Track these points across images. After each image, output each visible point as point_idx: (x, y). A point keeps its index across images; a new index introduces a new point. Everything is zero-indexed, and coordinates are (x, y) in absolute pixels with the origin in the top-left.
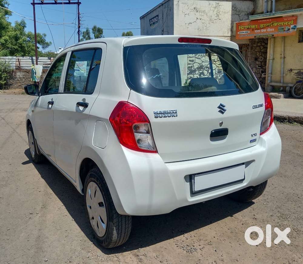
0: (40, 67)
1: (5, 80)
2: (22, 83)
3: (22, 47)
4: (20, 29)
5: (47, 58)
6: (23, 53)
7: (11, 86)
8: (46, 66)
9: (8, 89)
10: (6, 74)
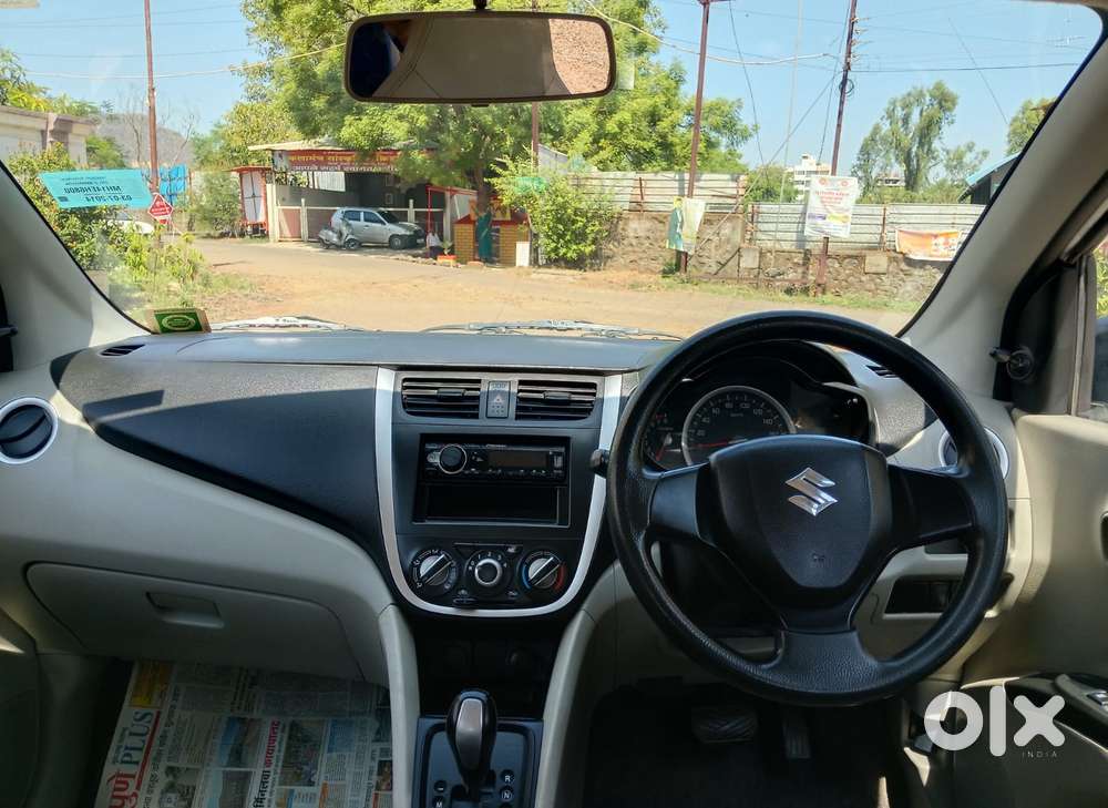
0: (696, 205)
1: (594, 241)
2: (641, 255)
3: (665, 145)
4: (668, 89)
5: (727, 177)
6: (664, 164)
7: (609, 262)
8: (721, 201)
9: (599, 270)
10: (600, 224)
